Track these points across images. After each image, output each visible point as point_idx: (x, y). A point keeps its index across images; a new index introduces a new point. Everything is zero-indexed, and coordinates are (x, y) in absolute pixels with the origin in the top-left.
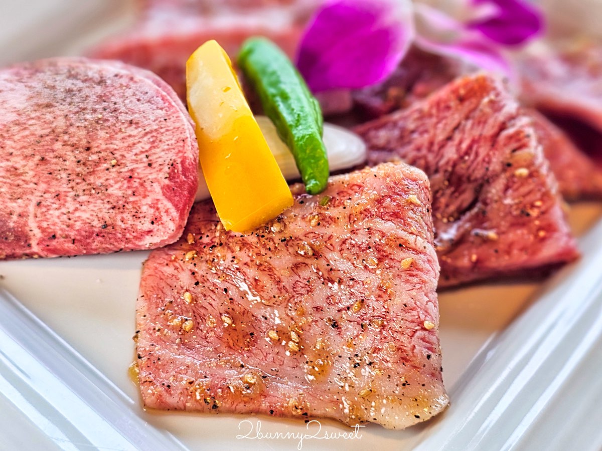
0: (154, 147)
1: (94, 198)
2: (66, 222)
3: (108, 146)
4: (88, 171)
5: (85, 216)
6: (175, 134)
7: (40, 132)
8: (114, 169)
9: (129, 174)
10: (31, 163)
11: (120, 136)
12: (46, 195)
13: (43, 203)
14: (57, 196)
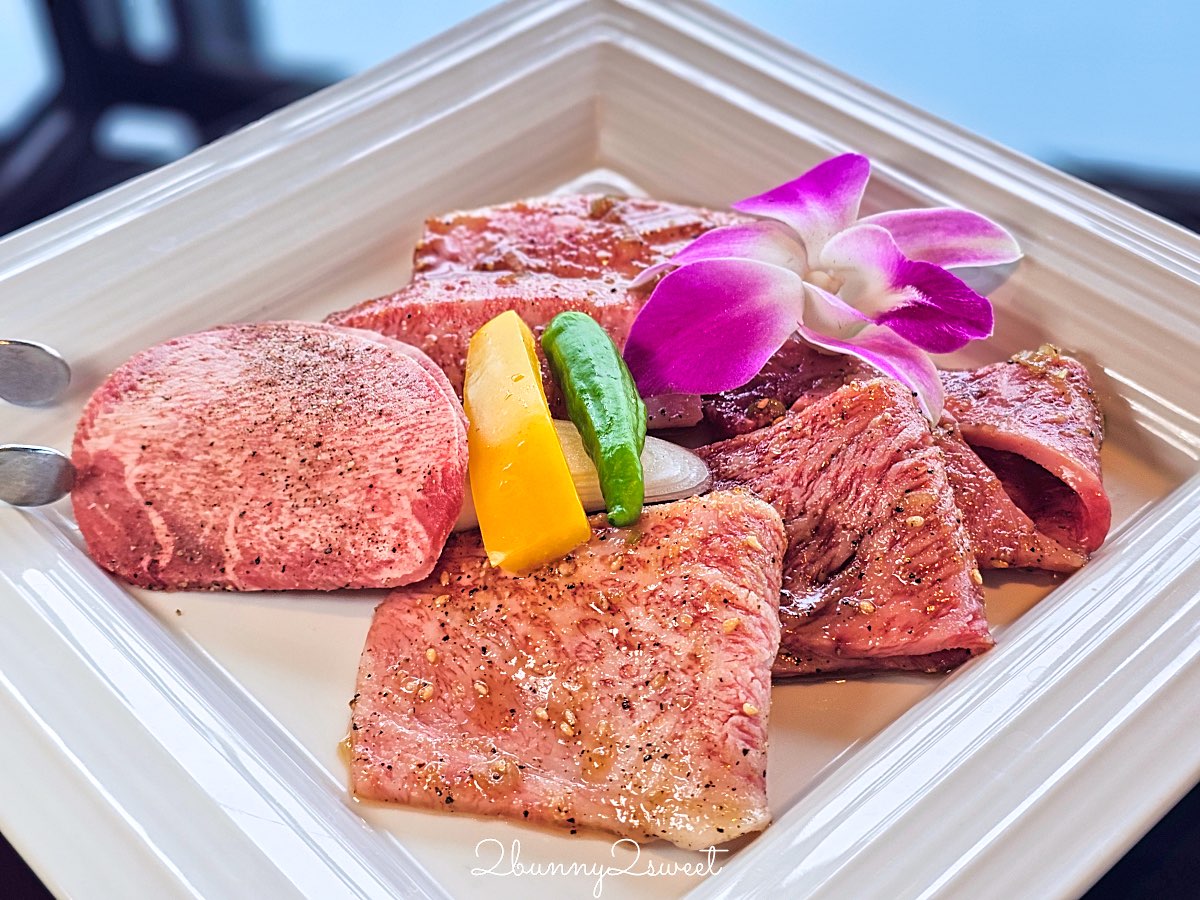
0: (409, 448)
1: (317, 511)
2: (276, 541)
3: (345, 442)
4: (315, 474)
5: (303, 535)
6: (438, 433)
7: (254, 418)
8: (350, 475)
9: (369, 482)
10: (239, 459)
11: (364, 430)
12: (253, 504)
13: (248, 513)
14: (268, 505)
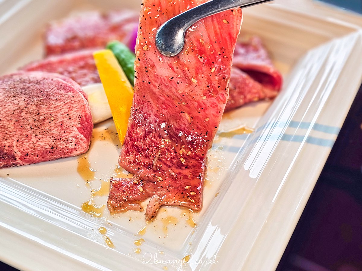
0: (71, 110)
1: (45, 136)
2: (33, 148)
3: (48, 111)
4: (40, 124)
5: (42, 144)
6: (79, 103)
7: (13, 109)
8: (53, 122)
9: (60, 124)
10: (12, 123)
11: (53, 106)
12: (20, 137)
13: (20, 140)
14: (27, 136)
